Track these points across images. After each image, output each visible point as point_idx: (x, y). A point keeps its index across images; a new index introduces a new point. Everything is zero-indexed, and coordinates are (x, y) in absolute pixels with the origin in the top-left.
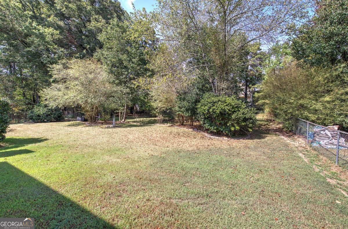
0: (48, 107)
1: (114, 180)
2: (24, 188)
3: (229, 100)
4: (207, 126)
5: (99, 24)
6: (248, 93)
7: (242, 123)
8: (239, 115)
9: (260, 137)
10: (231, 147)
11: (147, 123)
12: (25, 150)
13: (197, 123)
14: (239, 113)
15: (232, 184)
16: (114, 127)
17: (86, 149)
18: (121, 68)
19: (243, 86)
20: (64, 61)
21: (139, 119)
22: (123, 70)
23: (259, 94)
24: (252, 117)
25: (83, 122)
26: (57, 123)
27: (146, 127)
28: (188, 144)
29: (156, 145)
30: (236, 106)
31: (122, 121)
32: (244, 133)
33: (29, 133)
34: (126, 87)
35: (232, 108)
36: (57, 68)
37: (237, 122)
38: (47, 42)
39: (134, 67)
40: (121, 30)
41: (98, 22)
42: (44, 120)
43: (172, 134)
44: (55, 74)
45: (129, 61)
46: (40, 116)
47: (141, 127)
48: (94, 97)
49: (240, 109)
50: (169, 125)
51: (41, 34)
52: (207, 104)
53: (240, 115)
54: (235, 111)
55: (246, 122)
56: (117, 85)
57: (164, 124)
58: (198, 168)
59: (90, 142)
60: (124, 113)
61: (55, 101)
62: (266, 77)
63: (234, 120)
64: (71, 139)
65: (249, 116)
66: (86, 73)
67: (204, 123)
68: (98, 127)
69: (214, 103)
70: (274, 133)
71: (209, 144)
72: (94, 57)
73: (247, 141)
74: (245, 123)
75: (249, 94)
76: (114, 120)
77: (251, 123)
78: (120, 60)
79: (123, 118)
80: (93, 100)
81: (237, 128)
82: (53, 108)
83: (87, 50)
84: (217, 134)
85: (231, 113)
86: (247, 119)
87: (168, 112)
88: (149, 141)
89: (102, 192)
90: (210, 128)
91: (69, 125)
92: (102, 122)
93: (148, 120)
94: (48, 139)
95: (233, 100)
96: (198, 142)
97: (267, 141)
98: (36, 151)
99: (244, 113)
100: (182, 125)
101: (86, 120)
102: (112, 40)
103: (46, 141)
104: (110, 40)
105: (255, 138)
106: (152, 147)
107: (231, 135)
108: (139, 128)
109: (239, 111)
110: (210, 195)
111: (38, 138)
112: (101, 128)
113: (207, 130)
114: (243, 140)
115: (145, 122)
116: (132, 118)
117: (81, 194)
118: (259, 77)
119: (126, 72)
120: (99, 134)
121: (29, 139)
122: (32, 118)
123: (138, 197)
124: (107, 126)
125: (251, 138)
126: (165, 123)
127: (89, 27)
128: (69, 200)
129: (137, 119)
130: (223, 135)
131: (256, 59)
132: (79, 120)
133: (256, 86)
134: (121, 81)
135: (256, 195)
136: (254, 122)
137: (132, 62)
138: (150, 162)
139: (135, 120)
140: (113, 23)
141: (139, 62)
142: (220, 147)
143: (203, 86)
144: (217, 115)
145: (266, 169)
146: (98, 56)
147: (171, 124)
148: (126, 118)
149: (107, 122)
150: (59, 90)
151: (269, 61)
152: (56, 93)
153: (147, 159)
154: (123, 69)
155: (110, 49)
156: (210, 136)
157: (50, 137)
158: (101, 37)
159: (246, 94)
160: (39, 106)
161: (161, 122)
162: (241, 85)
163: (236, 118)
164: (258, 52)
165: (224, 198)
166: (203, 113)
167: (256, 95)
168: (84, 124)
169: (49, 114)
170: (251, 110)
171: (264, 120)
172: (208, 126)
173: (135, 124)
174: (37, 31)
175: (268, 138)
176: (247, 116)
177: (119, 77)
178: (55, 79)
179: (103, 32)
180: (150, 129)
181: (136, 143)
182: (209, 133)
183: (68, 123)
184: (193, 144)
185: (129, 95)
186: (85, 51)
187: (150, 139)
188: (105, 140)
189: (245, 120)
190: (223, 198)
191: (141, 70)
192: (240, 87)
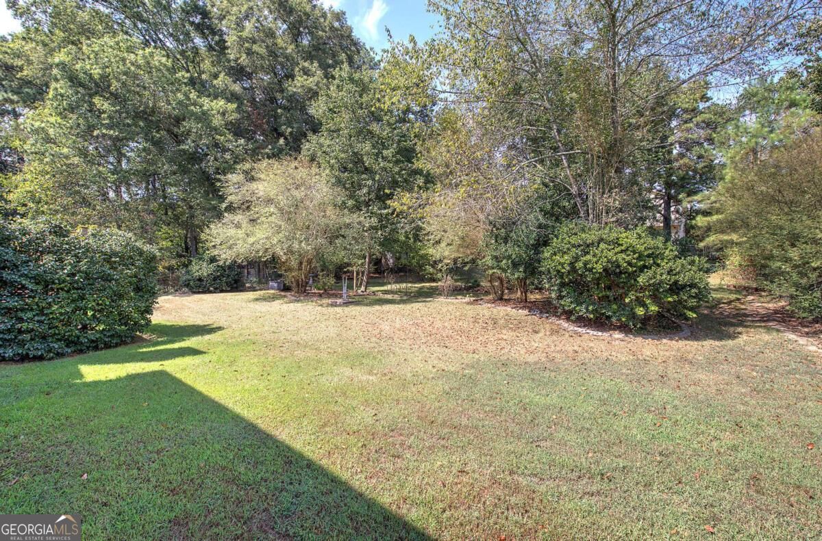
0: (217, 261)
1: (377, 420)
2: (214, 425)
3: (629, 238)
4: (567, 303)
5: (311, 79)
6: (673, 217)
7: (666, 296)
8: (658, 277)
9: (721, 336)
10: (638, 359)
11: (415, 296)
12: (188, 348)
13: (538, 296)
14: (659, 271)
15: (661, 454)
16: (346, 303)
17: (299, 352)
18: (358, 173)
19: (656, 198)
20: (247, 166)
21: (398, 286)
22: (364, 176)
23: (708, 219)
24: (696, 281)
25: (283, 293)
26: (233, 294)
27: (416, 305)
28: (522, 346)
29: (447, 347)
30: (650, 252)
31: (359, 291)
32: (670, 322)
33: (186, 314)
34: (369, 214)
35: (637, 259)
36: (235, 180)
37: (651, 295)
38: (215, 129)
39: (386, 169)
40: (357, 89)
41: (308, 75)
42: (209, 289)
43: (480, 321)
44: (231, 194)
45: (377, 155)
46: (203, 280)
47: (404, 305)
48: (305, 239)
49: (659, 262)
50: (467, 299)
51: (204, 113)
52: (568, 249)
53: (661, 276)
54: (644, 267)
55: (677, 294)
56: (351, 210)
57: (457, 299)
58: (561, 408)
59: (303, 336)
60: (363, 273)
61: (230, 248)
62: (729, 174)
63: (642, 289)
64: (266, 328)
65: (686, 278)
66: (289, 187)
67: (560, 297)
68: (314, 304)
69: (588, 246)
70: (763, 324)
71: (576, 348)
72: (304, 152)
73: (682, 343)
74: (675, 297)
75: (677, 219)
76: (346, 288)
77: (694, 297)
78: (355, 154)
79: (361, 284)
80: (303, 244)
81: (653, 308)
82: (227, 263)
83: (286, 138)
84: (595, 323)
85: (636, 271)
86: (681, 285)
87: (466, 268)
88: (429, 338)
89: (360, 445)
90: (577, 308)
91: (257, 300)
92: (319, 293)
93: (416, 289)
94: (224, 328)
95: (640, 237)
96: (546, 343)
97: (744, 346)
98: (207, 351)
99: (671, 270)
100: (501, 299)
101: (286, 289)
102: (339, 112)
103: (220, 332)
104: (335, 112)
105: (706, 337)
106: (439, 351)
107: (635, 327)
108: (400, 306)
109: (658, 265)
110: (608, 474)
111: (205, 326)
112: (319, 306)
113: (568, 315)
114: (669, 341)
115: (411, 293)
116: (379, 283)
117: (319, 446)
118: (708, 175)
119: (368, 180)
120: (318, 319)
121: (188, 326)
122: (189, 284)
123: (439, 463)
124: (330, 301)
125: (694, 336)
126: (459, 295)
127: (292, 89)
128: (301, 456)
129: (393, 286)
130: (613, 328)
131: (697, 125)
132: (273, 289)
133: (698, 197)
134: (359, 202)
135: (738, 487)
136: (702, 293)
137: (383, 158)
138: (442, 385)
139: (388, 287)
140: (340, 76)
141: (398, 156)
142: (609, 357)
143: (555, 204)
144: (597, 275)
145: (754, 420)
146: (311, 151)
147: (474, 298)
148: (368, 284)
149: (328, 293)
150: (238, 226)
151: (737, 127)
152: (232, 232)
153: (433, 378)
154: (363, 173)
155: (335, 132)
156: (576, 329)
157: (225, 323)
158: (317, 109)
159: (667, 219)
160: (200, 259)
161: (448, 293)
162: (652, 196)
163: (650, 285)
164: (702, 106)
165: (648, 485)
166: (558, 271)
167: (700, 221)
168: (285, 296)
169: (218, 276)
170: (692, 263)
171: (725, 287)
172: (571, 302)
173: (389, 297)
174: (198, 107)
175: (744, 337)
176: (683, 279)
177: (355, 192)
178: (231, 203)
179: (320, 98)
180: (426, 309)
181: (401, 341)
182: (573, 322)
183: (253, 294)
184: (534, 348)
185: (377, 232)
186: (282, 141)
187: (429, 332)
188: (332, 332)
189: (674, 288)
190: (646, 485)
191: (403, 174)
192: (649, 200)
